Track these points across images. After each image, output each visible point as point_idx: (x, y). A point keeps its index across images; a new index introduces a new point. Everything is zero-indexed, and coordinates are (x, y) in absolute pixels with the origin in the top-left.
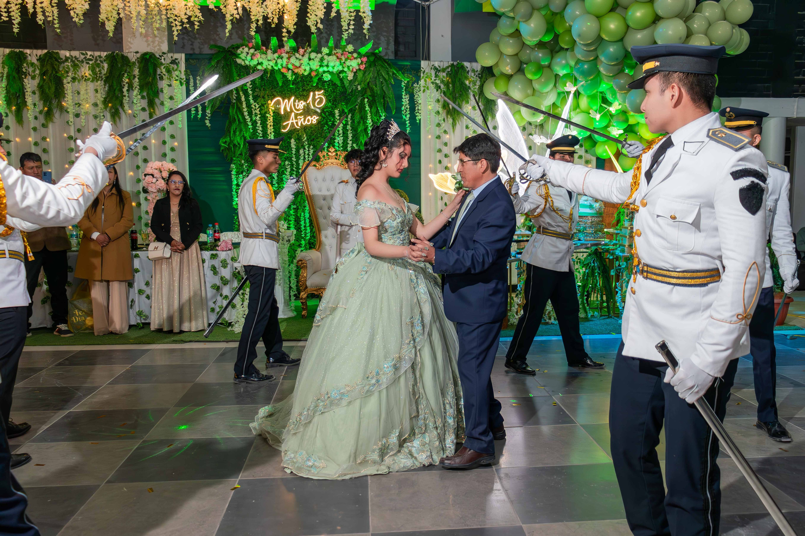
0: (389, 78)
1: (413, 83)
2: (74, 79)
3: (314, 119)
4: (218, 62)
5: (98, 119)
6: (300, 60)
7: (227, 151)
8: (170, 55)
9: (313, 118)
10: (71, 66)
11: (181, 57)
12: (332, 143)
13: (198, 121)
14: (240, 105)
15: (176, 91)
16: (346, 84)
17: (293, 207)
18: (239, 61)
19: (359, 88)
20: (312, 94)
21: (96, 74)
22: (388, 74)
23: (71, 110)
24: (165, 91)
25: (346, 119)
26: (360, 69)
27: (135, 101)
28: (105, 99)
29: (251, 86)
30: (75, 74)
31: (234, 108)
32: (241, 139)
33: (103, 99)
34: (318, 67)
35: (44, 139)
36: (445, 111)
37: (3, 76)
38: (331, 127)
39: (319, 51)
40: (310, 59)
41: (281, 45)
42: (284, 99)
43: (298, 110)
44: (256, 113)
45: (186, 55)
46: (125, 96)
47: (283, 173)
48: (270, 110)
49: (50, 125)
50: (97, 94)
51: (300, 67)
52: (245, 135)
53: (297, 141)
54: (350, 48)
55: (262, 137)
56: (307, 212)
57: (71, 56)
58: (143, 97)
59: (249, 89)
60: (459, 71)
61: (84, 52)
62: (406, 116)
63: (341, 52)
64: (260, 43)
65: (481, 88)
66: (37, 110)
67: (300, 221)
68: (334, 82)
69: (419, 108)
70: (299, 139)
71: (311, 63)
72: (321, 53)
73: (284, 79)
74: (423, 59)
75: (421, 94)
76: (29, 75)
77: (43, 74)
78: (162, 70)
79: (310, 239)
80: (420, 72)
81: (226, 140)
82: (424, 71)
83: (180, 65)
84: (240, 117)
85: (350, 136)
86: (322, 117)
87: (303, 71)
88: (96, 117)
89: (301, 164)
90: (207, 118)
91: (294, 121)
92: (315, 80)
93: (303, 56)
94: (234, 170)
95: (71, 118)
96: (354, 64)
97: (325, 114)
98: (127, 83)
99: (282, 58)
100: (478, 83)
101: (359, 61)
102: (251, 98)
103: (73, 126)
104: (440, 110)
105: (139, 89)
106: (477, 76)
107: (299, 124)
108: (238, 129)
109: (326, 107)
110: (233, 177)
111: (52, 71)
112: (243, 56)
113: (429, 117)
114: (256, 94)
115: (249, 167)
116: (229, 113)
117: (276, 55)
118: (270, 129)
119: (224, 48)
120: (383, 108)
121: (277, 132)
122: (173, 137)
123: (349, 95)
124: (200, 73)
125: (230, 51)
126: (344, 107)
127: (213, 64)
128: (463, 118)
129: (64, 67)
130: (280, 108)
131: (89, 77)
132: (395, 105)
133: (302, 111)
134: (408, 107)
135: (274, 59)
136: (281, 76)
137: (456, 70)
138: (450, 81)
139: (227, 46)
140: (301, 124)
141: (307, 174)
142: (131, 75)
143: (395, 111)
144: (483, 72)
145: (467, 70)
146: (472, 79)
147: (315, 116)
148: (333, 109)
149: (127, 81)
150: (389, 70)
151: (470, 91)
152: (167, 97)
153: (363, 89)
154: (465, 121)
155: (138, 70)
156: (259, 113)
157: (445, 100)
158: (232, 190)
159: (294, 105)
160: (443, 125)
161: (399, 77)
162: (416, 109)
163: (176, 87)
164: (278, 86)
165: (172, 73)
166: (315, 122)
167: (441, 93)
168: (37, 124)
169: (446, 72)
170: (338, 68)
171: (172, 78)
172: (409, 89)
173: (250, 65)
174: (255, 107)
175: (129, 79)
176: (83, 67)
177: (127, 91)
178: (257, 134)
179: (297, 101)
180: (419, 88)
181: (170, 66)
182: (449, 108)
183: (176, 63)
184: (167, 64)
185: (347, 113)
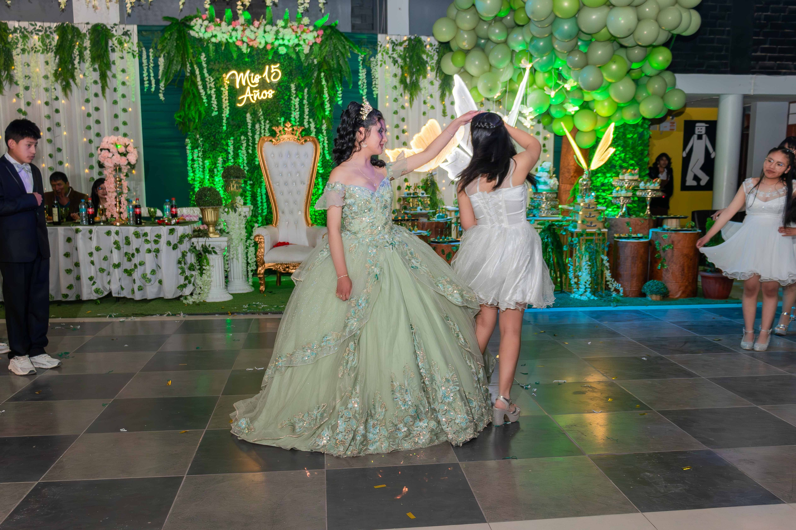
0: (345, 52)
1: (370, 57)
2: (23, 50)
3: (270, 94)
4: (171, 35)
5: (49, 92)
6: (255, 33)
7: (182, 126)
8: (122, 26)
9: (268, 93)
10: (21, 37)
11: (133, 29)
12: (288, 119)
13: (151, 94)
14: (194, 79)
15: (129, 63)
16: (303, 58)
17: (249, 182)
18: (192, 33)
19: (316, 62)
20: (267, 67)
21: (47, 46)
22: (344, 47)
23: (22, 82)
24: (117, 64)
25: (301, 93)
26: (316, 43)
27: (86, 74)
28: (56, 71)
29: (205, 59)
31: (187, 82)
32: (196, 113)
33: (53, 72)
34: (274, 41)
36: (402, 86)
38: (287, 102)
39: (274, 24)
40: (265, 32)
41: (235, 17)
42: (239, 73)
43: (253, 84)
44: (210, 87)
45: (138, 26)
47: (239, 148)
48: (225, 84)
50: (47, 66)
51: (255, 40)
52: (200, 109)
53: (253, 116)
54: (306, 20)
55: (217, 111)
56: (263, 187)
57: (21, 27)
58: (95, 70)
59: (203, 63)
60: (416, 45)
61: (33, 23)
62: (363, 90)
63: (297, 24)
64: (214, 14)
65: (439, 62)
67: (257, 197)
68: (290, 55)
69: (377, 83)
70: (254, 114)
71: (266, 35)
72: (276, 25)
73: (240, 53)
74: (380, 33)
75: (378, 68)
78: (114, 42)
79: (266, 215)
80: (377, 45)
81: (181, 114)
82: (381, 45)
83: (132, 37)
84: (195, 90)
85: (306, 110)
86: (278, 91)
87: (258, 44)
88: (47, 90)
89: (257, 139)
90: (161, 91)
91: (250, 95)
92: (271, 53)
93: (258, 28)
94: (190, 145)
95: (21, 90)
96: (311, 37)
97: (281, 88)
98: (78, 55)
99: (236, 30)
100: (436, 58)
101: (315, 34)
102: (205, 71)
103: (23, 99)
104: (398, 85)
105: (91, 61)
106: (434, 50)
107: (255, 99)
108: (193, 103)
109: (282, 81)
110: (189, 152)
112: (196, 28)
113: (386, 91)
114: (210, 67)
115: (205, 142)
116: (183, 86)
117: (231, 27)
118: (226, 103)
119: (177, 20)
120: (339, 82)
121: (233, 107)
122: (125, 110)
123: (305, 69)
124: (153, 45)
125: (183, 23)
126: (300, 81)
127: (166, 36)
128: (421, 92)
129: (12, 38)
130: (235, 82)
131: (39, 48)
132: (352, 80)
133: (257, 85)
134: (366, 81)
135: (229, 32)
136: (236, 49)
137: (413, 45)
138: (407, 55)
139: (180, 18)
140: (257, 98)
141: (263, 149)
142: (83, 47)
143: (352, 85)
144: (440, 46)
145: (425, 44)
146: (430, 54)
147: (271, 90)
148: (289, 83)
149: (78, 53)
150: (346, 42)
151: (427, 65)
152: (120, 70)
153: (319, 63)
154: (422, 96)
155: (89, 42)
156: (214, 86)
157: (403, 74)
158: (187, 166)
159: (250, 77)
160: (400, 100)
161: (356, 51)
162: (374, 83)
163: (128, 60)
164: (233, 59)
165: (124, 45)
166: (271, 96)
167: (398, 67)
169: (404, 46)
170: (293, 41)
171: (124, 50)
172: (366, 63)
173: (204, 38)
174: (210, 79)
175: (80, 52)
176: (32, 38)
177: (78, 63)
178: (212, 108)
179: (252, 75)
180: (376, 62)
181: (122, 38)
182: (406, 82)
183: (128, 34)
184: (119, 36)
185: (303, 88)
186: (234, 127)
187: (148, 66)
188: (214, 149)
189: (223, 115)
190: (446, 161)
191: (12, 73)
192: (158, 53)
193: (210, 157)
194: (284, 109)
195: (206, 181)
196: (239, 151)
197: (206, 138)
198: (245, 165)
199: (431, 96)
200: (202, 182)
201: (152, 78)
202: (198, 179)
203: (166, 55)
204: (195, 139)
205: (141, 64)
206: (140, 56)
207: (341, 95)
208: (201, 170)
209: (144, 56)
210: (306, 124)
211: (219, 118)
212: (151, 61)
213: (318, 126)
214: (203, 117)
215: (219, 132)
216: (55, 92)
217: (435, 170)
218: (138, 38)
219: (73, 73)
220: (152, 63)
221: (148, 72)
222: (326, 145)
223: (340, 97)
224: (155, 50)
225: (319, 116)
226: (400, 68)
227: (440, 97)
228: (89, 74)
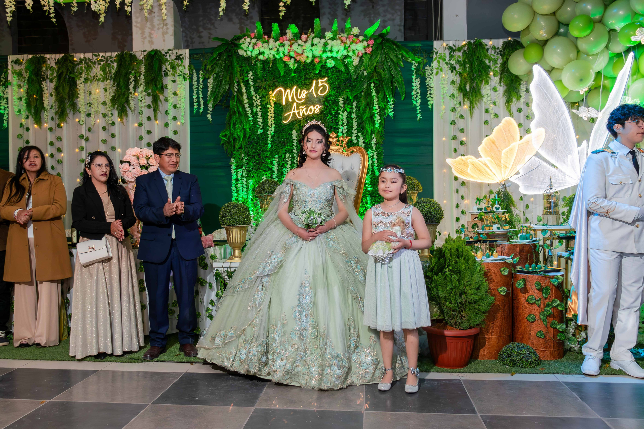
0: (397, 60)
1: (425, 65)
2: (86, 80)
3: (317, 109)
4: (220, 55)
5: (107, 118)
6: (302, 46)
7: (227, 145)
8: (175, 51)
9: (315, 108)
10: (85, 68)
11: (186, 53)
13: (199, 116)
14: (240, 97)
15: (179, 86)
16: (352, 70)
18: (241, 52)
19: (365, 73)
20: (314, 82)
21: (106, 74)
22: (397, 56)
23: (84, 109)
24: (169, 87)
25: (350, 107)
26: (366, 53)
28: (114, 97)
29: (252, 77)
30: (88, 75)
31: (234, 101)
32: (241, 131)
33: (111, 98)
34: (321, 53)
35: (59, 139)
36: (462, 94)
37: (25, 81)
38: (335, 116)
39: (322, 36)
40: (313, 45)
41: (283, 33)
42: (285, 89)
43: (300, 100)
44: (256, 105)
45: (190, 50)
46: (131, 93)
47: (283, 166)
48: (271, 101)
49: (64, 125)
50: (106, 93)
51: (302, 54)
52: (245, 127)
54: (356, 31)
55: (262, 129)
57: (85, 58)
58: (149, 94)
59: (250, 81)
60: (477, 49)
61: (97, 54)
62: (416, 101)
63: (346, 35)
64: (262, 31)
66: (53, 111)
68: (338, 67)
69: (432, 92)
71: (314, 48)
72: (325, 38)
73: (287, 69)
74: (435, 40)
75: (433, 76)
76: (47, 78)
77: (59, 76)
78: (167, 66)
80: (432, 53)
81: (226, 133)
82: (437, 52)
83: (184, 61)
84: (240, 109)
85: (355, 125)
86: (325, 106)
87: (305, 58)
88: (104, 115)
90: (209, 112)
91: (296, 111)
92: (318, 67)
93: (305, 42)
94: (234, 164)
95: (83, 117)
96: (360, 47)
97: (328, 103)
98: (133, 81)
99: (283, 46)
100: (500, 61)
101: (365, 44)
102: (252, 89)
103: (84, 125)
104: (456, 93)
105: (145, 86)
106: (498, 54)
107: (301, 115)
108: (237, 122)
109: (329, 95)
110: (233, 171)
111: (67, 73)
112: (244, 46)
113: (442, 101)
114: (257, 85)
115: (250, 161)
116: (230, 105)
117: (278, 43)
118: (271, 121)
119: (227, 41)
120: (391, 93)
121: (278, 124)
122: (175, 132)
123: (354, 81)
124: (203, 67)
125: (232, 43)
126: (349, 94)
127: (215, 56)
128: (482, 100)
129: (78, 69)
130: (282, 99)
131: (99, 76)
132: (404, 90)
133: (304, 100)
134: (419, 91)
135: (276, 47)
136: (283, 65)
137: (473, 49)
139: (229, 38)
140: (303, 114)
142: (138, 72)
143: (404, 96)
144: (504, 49)
145: (487, 47)
146: (493, 57)
147: (318, 105)
148: (337, 97)
149: (133, 79)
150: (398, 52)
151: (490, 70)
152: (171, 93)
153: (369, 74)
154: (484, 104)
155: (144, 67)
156: (260, 104)
157: (461, 81)
158: (231, 186)
159: (296, 94)
160: (459, 109)
161: (410, 60)
162: (428, 93)
163: (179, 83)
164: (280, 76)
165: (176, 68)
166: (318, 111)
167: (456, 75)
168: (53, 125)
169: (462, 51)
170: (342, 52)
171: (176, 73)
172: (420, 72)
173: (252, 56)
174: (256, 98)
175: (135, 77)
176: (95, 67)
177: (133, 88)
178: (258, 126)
179: (299, 90)
180: (431, 70)
181: (175, 62)
182: (466, 89)
183: (181, 58)
184: (172, 60)
185: (352, 101)
186: (280, 145)
187: (198, 88)
188: (259, 169)
189: (268, 133)
191: (75, 101)
192: (208, 75)
193: (253, 176)
194: (331, 124)
195: (249, 201)
196: (284, 169)
197: (251, 157)
199: (494, 103)
200: (246, 202)
201: (201, 99)
202: (241, 199)
203: (215, 75)
204: (240, 158)
205: (191, 86)
206: (191, 79)
207: (392, 106)
208: (245, 189)
209: (195, 79)
210: (354, 138)
211: (265, 135)
212: (201, 82)
213: (367, 141)
214: (248, 136)
215: (264, 151)
216: (112, 118)
218: (190, 62)
219: (128, 97)
220: (201, 85)
221: (198, 93)
222: (375, 161)
223: (392, 108)
224: (205, 71)
225: (368, 129)
226: (458, 75)
227: (506, 104)
228: (142, 98)
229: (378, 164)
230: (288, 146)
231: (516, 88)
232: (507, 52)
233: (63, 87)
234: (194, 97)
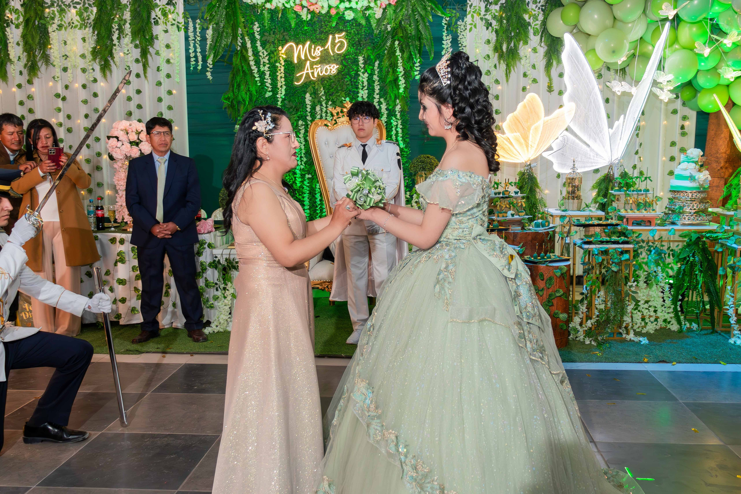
0: (426, 14)
1: (457, 20)
2: (60, 26)
3: (333, 69)
4: (220, 1)
5: (87, 73)
7: (231, 109)
9: (331, 68)
10: (58, 11)
13: (198, 74)
14: (245, 53)
15: (172, 37)
16: (374, 23)
17: (307, 176)
19: (389, 29)
20: (331, 37)
21: (84, 20)
22: (425, 9)
23: (59, 63)
24: (160, 38)
25: (371, 67)
26: (390, 4)
27: (126, 51)
28: (94, 48)
29: (259, 29)
31: (237, 58)
32: (246, 93)
33: (91, 50)
34: (338, 3)
35: (30, 97)
36: (497, 54)
38: (354, 78)
42: (297, 44)
43: (314, 58)
44: (264, 62)
46: (115, 45)
48: (281, 59)
49: (36, 81)
50: (85, 44)
51: (316, 4)
52: (251, 89)
53: (313, 96)
55: (271, 91)
58: (136, 46)
59: (256, 33)
60: (516, 2)
65: (544, 23)
66: (22, 64)
67: (316, 194)
68: (359, 21)
70: (315, 93)
73: (298, 20)
75: (466, 34)
76: (12, 23)
77: (27, 22)
78: (156, 13)
80: (466, 5)
81: (229, 95)
82: (472, 4)
83: (177, 6)
84: (245, 68)
85: (377, 88)
86: (344, 65)
87: (320, 9)
88: (84, 71)
90: (208, 69)
91: (310, 71)
92: (335, 19)
95: (58, 72)
97: (347, 63)
98: (117, 29)
100: (541, 17)
102: (258, 44)
103: (60, 82)
104: (491, 53)
105: (132, 36)
106: (539, 8)
107: (316, 75)
108: (243, 82)
109: (348, 53)
111: (36, 18)
114: (264, 39)
116: (233, 62)
118: (281, 82)
120: (417, 52)
121: (289, 85)
122: (170, 93)
123: (376, 37)
124: (200, 15)
126: (370, 52)
128: (520, 62)
129: (49, 13)
130: (293, 56)
131: (76, 23)
132: (433, 48)
133: (319, 58)
136: (295, 16)
138: (504, 16)
140: (318, 75)
141: (316, 135)
142: (122, 20)
143: (433, 56)
144: (546, 3)
146: (533, 13)
147: (335, 65)
148: (357, 55)
149: (117, 27)
150: (427, 3)
151: (529, 28)
152: (164, 46)
153: (394, 29)
154: (522, 67)
155: (129, 13)
156: (268, 62)
157: (497, 40)
159: (310, 51)
160: (494, 72)
161: (440, 14)
163: (172, 34)
164: (291, 28)
165: (168, 15)
166: (335, 71)
167: (492, 32)
168: (22, 80)
169: (499, 5)
170: (362, 3)
171: (168, 22)
172: (452, 28)
173: (258, 4)
174: (263, 53)
175: (119, 25)
176: (69, 11)
177: (117, 38)
178: (266, 88)
179: (313, 46)
180: (464, 26)
181: (166, 8)
182: (502, 50)
183: (173, 4)
184: (163, 5)
185: (374, 61)
186: (291, 110)
187: (194, 40)
189: (277, 96)
190: (550, 148)
191: (48, 53)
192: (206, 24)
194: (350, 87)
198: (303, 155)
199: (534, 66)
201: (199, 54)
203: (215, 25)
205: (187, 38)
206: (186, 28)
207: (418, 69)
209: (191, 29)
211: (274, 98)
212: (198, 34)
213: (390, 107)
214: (254, 99)
216: (93, 74)
217: (535, 160)
218: (184, 7)
219: (112, 50)
220: (199, 36)
221: (195, 47)
222: (400, 130)
223: (418, 71)
224: (202, 20)
225: (392, 95)
226: (494, 33)
227: (545, 67)
228: (128, 51)
229: (403, 135)
230: (301, 112)
231: (557, 50)
232: (548, 6)
233: (32, 35)
234: (191, 51)
